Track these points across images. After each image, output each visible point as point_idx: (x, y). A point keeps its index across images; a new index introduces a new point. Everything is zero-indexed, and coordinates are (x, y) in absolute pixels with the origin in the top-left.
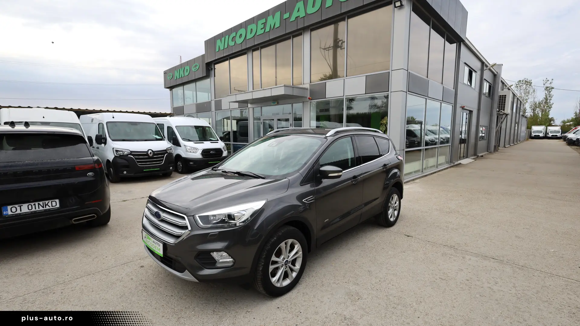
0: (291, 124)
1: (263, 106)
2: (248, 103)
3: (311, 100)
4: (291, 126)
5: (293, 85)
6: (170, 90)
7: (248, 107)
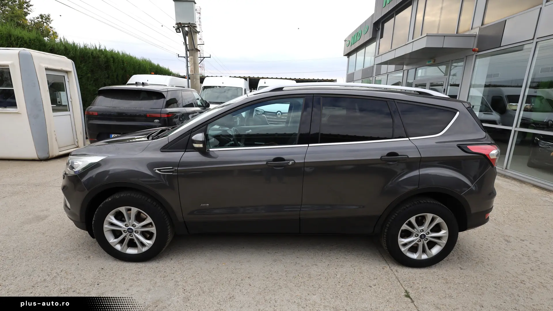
0: (444, 89)
1: (418, 66)
2: (404, 64)
3: (478, 52)
4: (444, 92)
5: (457, 33)
6: (348, 58)
7: (404, 70)
